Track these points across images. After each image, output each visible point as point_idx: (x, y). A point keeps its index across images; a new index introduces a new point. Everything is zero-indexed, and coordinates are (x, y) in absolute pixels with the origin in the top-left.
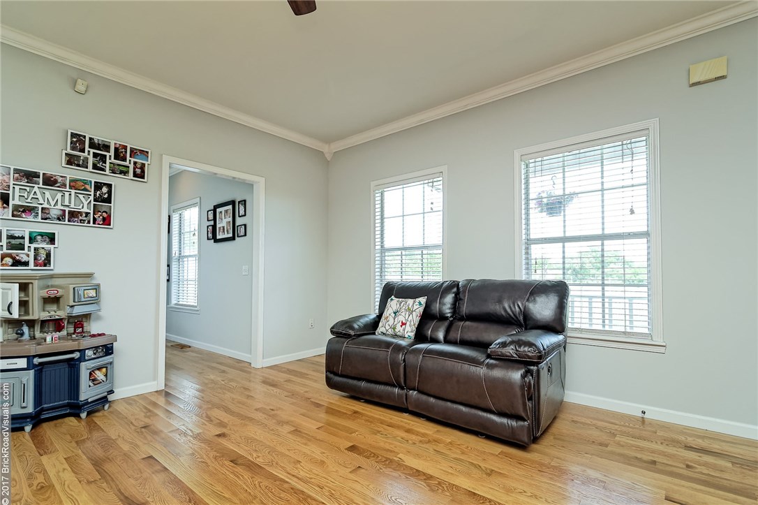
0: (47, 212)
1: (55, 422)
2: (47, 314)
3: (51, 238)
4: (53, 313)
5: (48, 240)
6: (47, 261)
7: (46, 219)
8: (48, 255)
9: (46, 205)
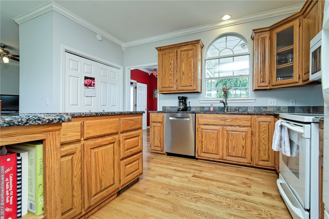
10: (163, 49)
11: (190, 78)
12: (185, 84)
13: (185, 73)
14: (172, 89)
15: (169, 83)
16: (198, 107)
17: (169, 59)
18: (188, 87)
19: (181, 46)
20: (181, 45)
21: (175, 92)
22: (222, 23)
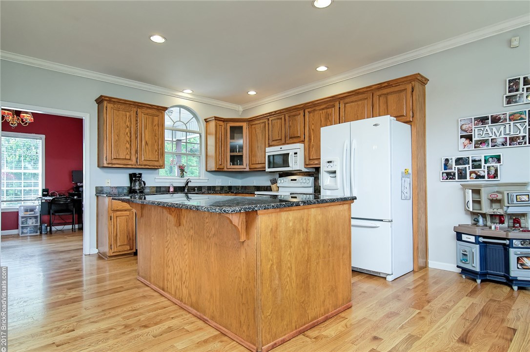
0: (495, 141)
1: (496, 285)
2: (492, 210)
3: (498, 159)
4: (495, 210)
5: (496, 160)
6: (495, 176)
7: (494, 146)
8: (496, 171)
9: (494, 137)
10: (114, 101)
11: (156, 151)
12: (150, 158)
13: (150, 143)
14: (130, 162)
15: (125, 154)
16: (153, 187)
17: (124, 118)
18: (154, 162)
19: (144, 107)
20: (144, 105)
21: (133, 167)
22: (180, 94)
